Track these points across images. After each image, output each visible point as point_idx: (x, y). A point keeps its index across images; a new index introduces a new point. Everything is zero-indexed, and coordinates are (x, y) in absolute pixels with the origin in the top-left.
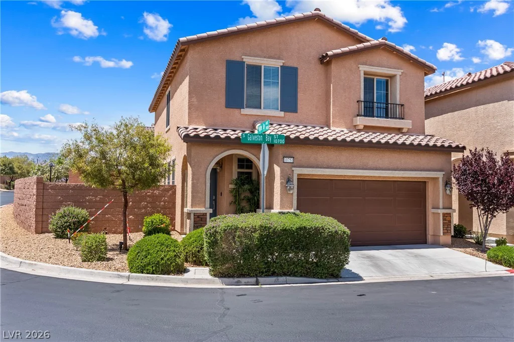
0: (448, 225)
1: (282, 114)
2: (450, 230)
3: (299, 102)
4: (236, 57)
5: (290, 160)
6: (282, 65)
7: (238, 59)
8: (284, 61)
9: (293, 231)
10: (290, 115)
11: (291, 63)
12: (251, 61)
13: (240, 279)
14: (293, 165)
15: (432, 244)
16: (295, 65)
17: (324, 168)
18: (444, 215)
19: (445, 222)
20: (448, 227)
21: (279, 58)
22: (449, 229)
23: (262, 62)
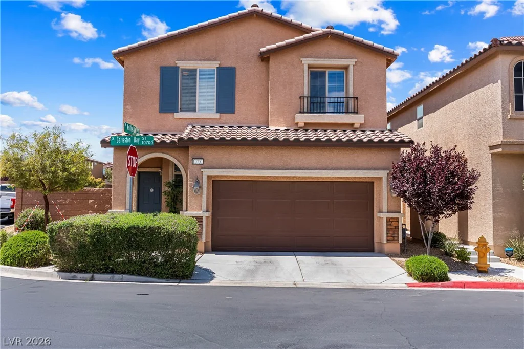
0: (394, 231)
1: (217, 116)
2: (398, 237)
3: (237, 103)
4: (169, 63)
5: (200, 162)
6: (218, 66)
7: (173, 65)
8: (219, 63)
9: (124, 230)
10: (227, 117)
11: (228, 64)
12: (185, 65)
13: (76, 274)
14: (202, 166)
15: (379, 253)
16: (233, 66)
17: (238, 169)
18: (389, 220)
19: (390, 227)
20: (394, 234)
21: (215, 60)
22: (396, 236)
23: (196, 65)
